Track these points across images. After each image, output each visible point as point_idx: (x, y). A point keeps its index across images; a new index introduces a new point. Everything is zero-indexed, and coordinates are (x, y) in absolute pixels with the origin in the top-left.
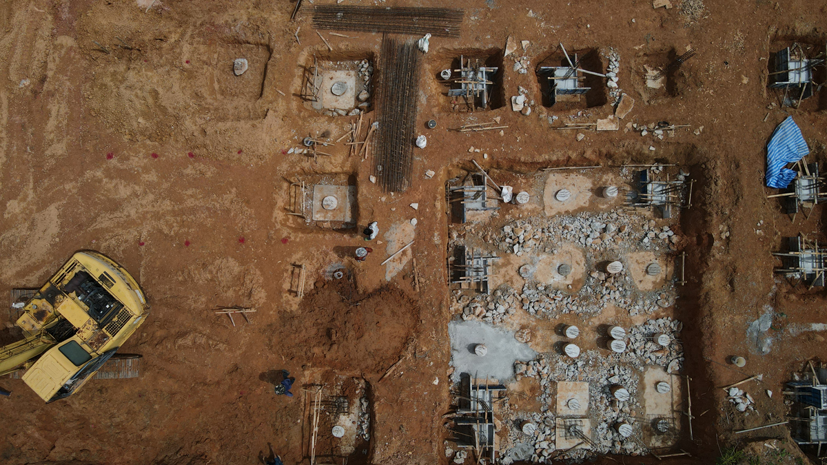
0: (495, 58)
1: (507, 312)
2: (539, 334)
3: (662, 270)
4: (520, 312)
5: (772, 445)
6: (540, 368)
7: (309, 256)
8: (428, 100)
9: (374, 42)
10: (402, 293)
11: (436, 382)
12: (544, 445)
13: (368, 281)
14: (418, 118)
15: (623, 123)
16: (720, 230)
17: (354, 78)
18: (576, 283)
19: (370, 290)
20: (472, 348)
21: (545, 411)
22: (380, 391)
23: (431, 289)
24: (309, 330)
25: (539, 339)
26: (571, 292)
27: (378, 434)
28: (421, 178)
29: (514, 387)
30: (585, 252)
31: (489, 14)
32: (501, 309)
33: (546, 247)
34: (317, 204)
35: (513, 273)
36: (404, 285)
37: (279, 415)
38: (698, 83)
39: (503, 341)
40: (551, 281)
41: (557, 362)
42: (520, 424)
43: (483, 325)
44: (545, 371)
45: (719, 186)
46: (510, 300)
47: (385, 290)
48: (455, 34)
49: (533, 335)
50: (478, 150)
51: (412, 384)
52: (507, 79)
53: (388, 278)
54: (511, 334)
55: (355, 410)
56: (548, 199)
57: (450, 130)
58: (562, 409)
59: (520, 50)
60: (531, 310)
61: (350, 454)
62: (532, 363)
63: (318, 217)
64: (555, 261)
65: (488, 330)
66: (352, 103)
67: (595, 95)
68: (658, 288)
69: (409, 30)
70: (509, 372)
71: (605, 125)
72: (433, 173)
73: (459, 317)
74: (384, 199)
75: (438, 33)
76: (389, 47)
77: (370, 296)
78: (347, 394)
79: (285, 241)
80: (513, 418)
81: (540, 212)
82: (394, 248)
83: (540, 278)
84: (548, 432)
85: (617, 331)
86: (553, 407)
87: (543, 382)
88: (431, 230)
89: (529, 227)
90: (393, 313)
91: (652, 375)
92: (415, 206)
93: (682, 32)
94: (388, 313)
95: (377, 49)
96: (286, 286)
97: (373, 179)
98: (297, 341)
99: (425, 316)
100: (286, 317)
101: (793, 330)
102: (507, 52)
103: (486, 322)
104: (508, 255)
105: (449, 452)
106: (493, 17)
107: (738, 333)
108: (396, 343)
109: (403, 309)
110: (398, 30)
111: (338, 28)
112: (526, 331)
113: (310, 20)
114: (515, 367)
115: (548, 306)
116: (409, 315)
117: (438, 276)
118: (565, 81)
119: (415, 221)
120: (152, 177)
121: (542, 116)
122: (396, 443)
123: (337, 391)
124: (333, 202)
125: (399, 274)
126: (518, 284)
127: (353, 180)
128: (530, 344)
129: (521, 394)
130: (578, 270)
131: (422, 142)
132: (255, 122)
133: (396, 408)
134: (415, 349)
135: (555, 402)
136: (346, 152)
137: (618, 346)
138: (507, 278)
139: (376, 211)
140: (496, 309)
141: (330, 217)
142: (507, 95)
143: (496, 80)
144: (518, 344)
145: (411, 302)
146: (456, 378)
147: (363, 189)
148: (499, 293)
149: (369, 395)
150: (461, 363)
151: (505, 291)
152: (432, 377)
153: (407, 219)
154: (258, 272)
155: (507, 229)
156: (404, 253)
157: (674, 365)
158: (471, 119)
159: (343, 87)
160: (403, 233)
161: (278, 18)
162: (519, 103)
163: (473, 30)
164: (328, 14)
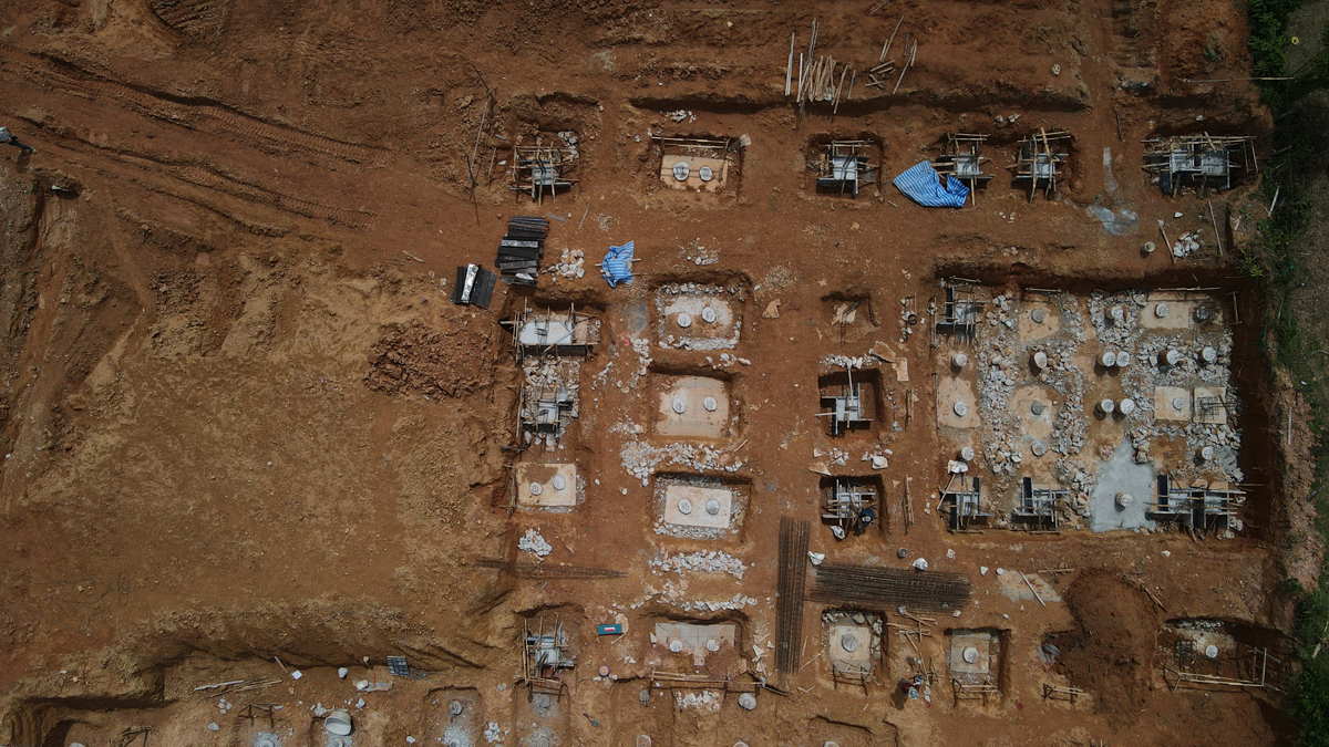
0: (828, 483)
1: (1082, 470)
2: (1104, 436)
3: (1039, 307)
4: (1081, 455)
5: (1236, 223)
6: (1142, 437)
7: (1035, 680)
8: (875, 554)
9: (812, 608)
10: (1073, 585)
11: (1168, 553)
12: (1222, 435)
13: (1063, 620)
14: (892, 566)
15: (900, 353)
16: (1009, 256)
17: (837, 627)
18: (1052, 395)
19: (1072, 618)
20: (1119, 507)
21: (1186, 432)
22: (1176, 610)
23: (1070, 555)
24: (1112, 683)
25: (1110, 437)
26: (1062, 401)
27: (1221, 614)
28: (954, 563)
29: (1159, 463)
30: (1018, 386)
31: (785, 489)
32: (1080, 476)
33: (1012, 427)
34: (970, 669)
35: (1040, 462)
36: (1065, 583)
37: (1202, 716)
38: (858, 275)
39: (1111, 474)
40: (1049, 422)
41: (1134, 418)
42: (1201, 461)
43: (1094, 495)
44: (1145, 432)
45: (964, 256)
46: (1070, 467)
47: (1071, 601)
48: (806, 526)
49: (1106, 443)
50: (928, 505)
51: (1169, 578)
52: (852, 472)
53: (1058, 599)
54: (1104, 465)
55: (1190, 633)
56: (963, 424)
57: (906, 533)
58: (1184, 415)
59: (825, 458)
60: (1080, 444)
61: (1235, 640)
62: (1135, 445)
63: (985, 668)
64: (1028, 418)
65: (1100, 489)
66: (865, 631)
67: (871, 379)
68: (1059, 312)
69: (802, 574)
70: (1145, 469)
71: (902, 372)
72: (950, 550)
73: (1086, 521)
74: (977, 602)
75: (804, 545)
76: (819, 595)
77: (1078, 619)
78: (1174, 641)
79: (1020, 706)
80: (1192, 466)
81: (976, 433)
82: (1026, 593)
83: (1045, 434)
84: (1208, 431)
85: (1108, 359)
86: (1182, 425)
87: (1155, 433)
88: (1009, 554)
89: (995, 445)
90: (1098, 596)
91: (1148, 321)
92: (984, 570)
93: (805, 289)
94: (1099, 602)
95: (820, 607)
96: (1067, 705)
97: (958, 613)
98: (1125, 695)
99: (1097, 562)
100: (1101, 706)
101: (1112, 187)
102: (826, 472)
103: (1093, 491)
104: (1021, 466)
105: (1229, 535)
106: (787, 485)
107: (1116, 243)
108: (1129, 593)
109: (1091, 585)
110: (802, 585)
111: (797, 647)
112: (1102, 450)
113: (789, 676)
114: (1138, 463)
115: (1077, 428)
116: (1098, 579)
117: (1056, 548)
118: (849, 407)
119: (1000, 571)
121: (894, 438)
122: (1230, 596)
123: (1169, 652)
124: (970, 654)
125: (1053, 588)
126: (1053, 457)
127: (948, 632)
128: (1115, 446)
129: (1167, 456)
130: (1037, 394)
131: (921, 563)
132: (902, 736)
133: (1195, 595)
134: (1133, 574)
135: (1177, 422)
136: (929, 641)
137: (1124, 359)
138: (1045, 468)
139: (991, 609)
140: (1079, 482)
141: (986, 656)
142: (872, 473)
143: (849, 482)
144: (1115, 458)
145: (1082, 575)
146: (1152, 525)
147: (968, 623)
148: (1062, 478)
149: (1176, 622)
150: (1135, 519)
151: (1060, 471)
152: (1163, 558)
153: (996, 578)
154: (1054, 735)
155: (997, 469)
156: (1032, 582)
157: (1139, 298)
158: (894, 510)
159: (844, 641)
160: (1012, 583)
161: (786, 712)
162: (880, 461)
163: (801, 506)
164: (785, 657)
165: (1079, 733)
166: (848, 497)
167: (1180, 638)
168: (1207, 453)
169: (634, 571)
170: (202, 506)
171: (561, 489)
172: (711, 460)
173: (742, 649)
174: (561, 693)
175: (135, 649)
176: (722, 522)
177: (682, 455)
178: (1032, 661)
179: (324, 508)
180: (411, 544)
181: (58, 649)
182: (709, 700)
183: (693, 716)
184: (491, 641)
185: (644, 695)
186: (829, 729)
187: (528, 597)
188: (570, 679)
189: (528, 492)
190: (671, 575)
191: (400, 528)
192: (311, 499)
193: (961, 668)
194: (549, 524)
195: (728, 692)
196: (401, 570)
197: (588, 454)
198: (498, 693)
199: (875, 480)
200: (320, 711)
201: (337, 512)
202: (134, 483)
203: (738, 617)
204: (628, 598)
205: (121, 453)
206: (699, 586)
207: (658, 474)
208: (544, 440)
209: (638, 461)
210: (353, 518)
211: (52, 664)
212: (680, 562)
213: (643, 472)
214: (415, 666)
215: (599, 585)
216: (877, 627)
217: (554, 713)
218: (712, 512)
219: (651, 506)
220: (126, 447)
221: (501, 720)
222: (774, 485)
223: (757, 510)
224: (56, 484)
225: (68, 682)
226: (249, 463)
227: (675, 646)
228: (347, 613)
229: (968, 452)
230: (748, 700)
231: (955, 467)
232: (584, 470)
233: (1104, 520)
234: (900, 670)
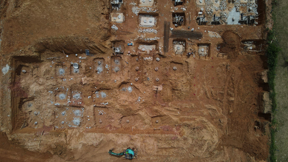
0: (174, 15)
1: (225, 13)
4: (225, 10)
7: (215, 54)
8: (183, 28)
9: (171, 40)
10: (223, 34)
12: (254, 5)
13: (221, 41)
14: (187, 30)
17: (176, 45)
19: (223, 40)
20: (233, 20)
21: (247, 5)
22: (244, 38)
23: (223, 28)
24: (231, 53)
25: (231, 6)
27: (253, 39)
28: (199, 30)
29: (241, 12)
31: (165, 15)
33: (212, 5)
34: (203, 53)
35: (217, 12)
37: (249, 59)
39: (232, 14)
40: (219, 4)
41: (236, 3)
42: (250, 10)
44: (238, 5)
46: (223, 13)
47: (223, 37)
48: (169, 23)
49: (230, 8)
50: (194, 18)
51: (242, 32)
52: (179, 12)
53: (220, 37)
54: (230, 12)
55: (247, 45)
56: (201, 4)
57: (190, 24)
58: (246, 1)
59: (173, 9)
60: (225, 8)
61: (256, 46)
62: (236, 8)
63: (206, 53)
64: (215, 3)
66: (182, 45)
69: (169, 32)
70: (238, 13)
72: (198, 27)
73: (226, 23)
74: (204, 38)
75: (169, 26)
76: (172, 36)
78: (243, 46)
79: (212, 58)
80: (248, 12)
81: (204, 6)
82: (214, 36)
83: (218, 6)
84: (251, 5)
87: (241, 5)
88: (210, 28)
89: (208, 8)
90: (228, 35)
92: (205, 31)
96: (222, 58)
97: (200, 40)
98: (233, 55)
99: (228, 29)
100: (229, 58)
102: (173, 12)
104: (213, 13)
105: (255, 25)
108: (234, 35)
109: (227, 33)
110: (169, 35)
111: (168, 47)
112: (230, 9)
113: (166, 53)
115: (225, 5)
117: (220, 27)
119: (209, 31)
120: (199, 86)
121: (187, 4)
122: (255, 35)
123: (242, 48)
124: (203, 49)
125: (219, 35)
126: (220, 11)
127: (198, 45)
128: (232, 8)
129: (243, 10)
131: (193, 29)
132: (189, 64)
133: (248, 35)
134: (235, 31)
135: (245, 3)
136: (194, 46)
139: (207, 39)
140: (225, 15)
141: (206, 50)
142: (183, 12)
143: (178, 14)
144: (232, 11)
145: (225, 32)
146: (240, 24)
147: (202, 42)
148: (222, 15)
149: (244, 41)
151: (221, 14)
152: (241, 28)
153: (208, 33)
154: (219, 63)
155: (208, 13)
156: (215, 34)
158: (187, 19)
159: (177, 47)
160: (211, 34)
161: (165, 60)
162: (184, 9)
163: (169, 19)
164: (165, 49)
165: (224, 63)
166: (178, 19)
167: (245, 46)
168: (251, 8)
169: (135, 33)
170: (47, 17)
171: (119, 18)
172: (150, 10)
173: (157, 49)
174: (121, 59)
175: (35, 46)
176: (153, 24)
177: (144, 10)
178: (214, 49)
179: (72, 16)
180: (90, 24)
181: (20, 46)
182: (150, 58)
183: (147, 61)
184: (106, 46)
185: (137, 59)
186: (174, 64)
187: (113, 38)
188: (122, 56)
189: (113, 19)
190: (142, 33)
191: (87, 20)
192: (69, 15)
193: (201, 53)
194: (117, 24)
195: (154, 58)
196: (88, 29)
197: (124, 10)
198: (108, 58)
199: (182, 14)
200: (72, 63)
201: (74, 17)
202: (33, 12)
203: (155, 43)
204: (134, 38)
205: (30, 6)
206: (148, 35)
207: (139, 14)
208: (116, 8)
209: (136, 11)
210: (78, 18)
211: (18, 49)
212: (144, 30)
213: (137, 13)
214: (91, 53)
215: (128, 36)
216: (184, 45)
217: (119, 64)
218: (151, 22)
219: (139, 22)
220: (31, 5)
221: (108, 63)
222: (163, 15)
223: (160, 20)
224: (17, 13)
225: (22, 53)
226: (56, 7)
227: (143, 50)
228: (77, 38)
229: (202, 9)
230: (158, 59)
231: (200, 13)
232: (124, 14)
234: (188, 51)
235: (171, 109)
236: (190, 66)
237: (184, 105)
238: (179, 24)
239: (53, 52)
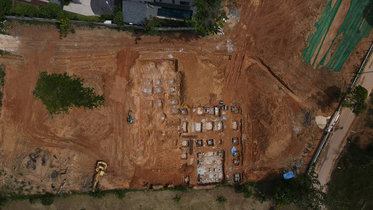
0: (202, 140)
3: (221, 162)
4: (205, 167)
5: (230, 181)
7: (182, 162)
8: (194, 145)
12: (208, 181)
13: (189, 165)
14: (193, 147)
15: (216, 147)
16: (226, 159)
18: (211, 164)
20: (200, 171)
22: (190, 176)
23: (195, 165)
24: (183, 170)
27: (190, 181)
28: (194, 154)
29: (205, 175)
30: (212, 160)
32: (203, 167)
33: (208, 160)
36: (192, 165)
37: (180, 179)
38: (224, 143)
39: (203, 170)
40: (209, 164)
42: (205, 179)
43: (201, 168)
44: (208, 173)
45: (226, 154)
48: (197, 138)
50: (200, 151)
51: (193, 175)
55: (187, 178)
56: (208, 154)
57: (197, 149)
58: (210, 177)
59: (204, 140)
61: (187, 183)
62: (206, 173)
63: (183, 157)
67: (213, 145)
68: (220, 164)
71: (213, 148)
73: (198, 168)
75: (195, 138)
76: (190, 140)
77: (189, 166)
78: (186, 176)
79: (179, 161)
81: (207, 156)
83: (207, 163)
85: (216, 169)
86: (209, 177)
87: (208, 175)
88: (195, 159)
89: (206, 158)
90: (191, 168)
91: (220, 174)
92: (193, 157)
93: (222, 137)
95: (189, 140)
96: (180, 165)
98: (181, 171)
99: (195, 168)
100: (180, 169)
101: (234, 169)
104: (204, 161)
105: (198, 182)
107: (228, 170)
108: (192, 171)
110: (191, 138)
112: (206, 169)
113: (182, 137)
115: (208, 166)
116: (193, 168)
118: (210, 142)
120: (165, 154)
121: (207, 147)
122: (192, 181)
124: (184, 156)
126: (205, 164)
127: (186, 153)
130: (212, 162)
131: (194, 150)
133: (192, 178)
134: (194, 172)
136: (186, 151)
137: (216, 171)
139: (189, 157)
143: (202, 143)
144: (205, 171)
146: (198, 174)
147: (188, 155)
148: (203, 165)
149: (189, 176)
150: (199, 173)
152: (195, 175)
154: (177, 164)
155: (204, 158)
156: (192, 162)
157: (222, 173)
158: (199, 147)
159: (185, 143)
160: (192, 160)
161: (178, 137)
162: (204, 146)
163: (199, 138)
164: (184, 137)
165: (177, 166)
166: (200, 142)
168: (206, 180)
169: (192, 121)
170: (197, 77)
171: (200, 112)
172: (204, 128)
173: (184, 132)
174: (178, 113)
175: (183, 71)
176: (197, 129)
177: (204, 125)
178: (184, 162)
179: (198, 90)
180: (195, 98)
181: (183, 63)
182: (179, 129)
183: (177, 127)
184: (184, 106)
185: (178, 122)
186: (176, 141)
187: (189, 110)
188: (180, 114)
189: (199, 109)
190: (192, 124)
191: (196, 97)
192: (199, 88)
193: (183, 155)
194: (196, 111)
195: (180, 131)
196: (192, 98)
197: (204, 115)
198: (178, 107)
199: (202, 145)
200: (175, 88)
202: (200, 70)
203: (187, 131)
204: (189, 120)
205: (203, 68)
206: (190, 127)
207: (202, 123)
208: (205, 110)
209: (203, 121)
210: (197, 93)
211: (181, 63)
212: (193, 125)
213: (202, 121)
214: (181, 98)
215: (190, 117)
216: (186, 146)
217: (176, 112)
218: (198, 128)
219: (198, 122)
220: (203, 69)
221: (176, 107)
222: (201, 135)
223: (199, 133)
224: (199, 61)
225: (179, 64)
226: (202, 82)
227: (184, 125)
228: (187, 92)
229: (205, 155)
230: (179, 133)
231: (203, 154)
232: (202, 115)
233: (198, 169)
234: (183, 148)
235: (153, 140)
236: (175, 149)
237: (155, 147)
238: (197, 143)
239: (181, 78)
